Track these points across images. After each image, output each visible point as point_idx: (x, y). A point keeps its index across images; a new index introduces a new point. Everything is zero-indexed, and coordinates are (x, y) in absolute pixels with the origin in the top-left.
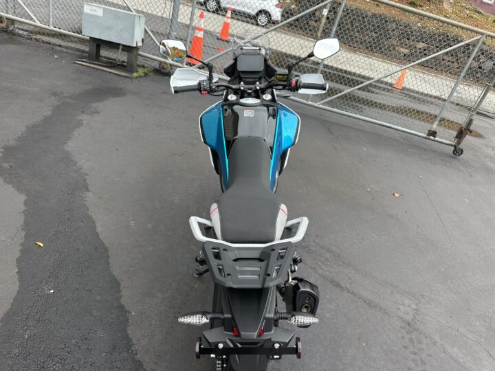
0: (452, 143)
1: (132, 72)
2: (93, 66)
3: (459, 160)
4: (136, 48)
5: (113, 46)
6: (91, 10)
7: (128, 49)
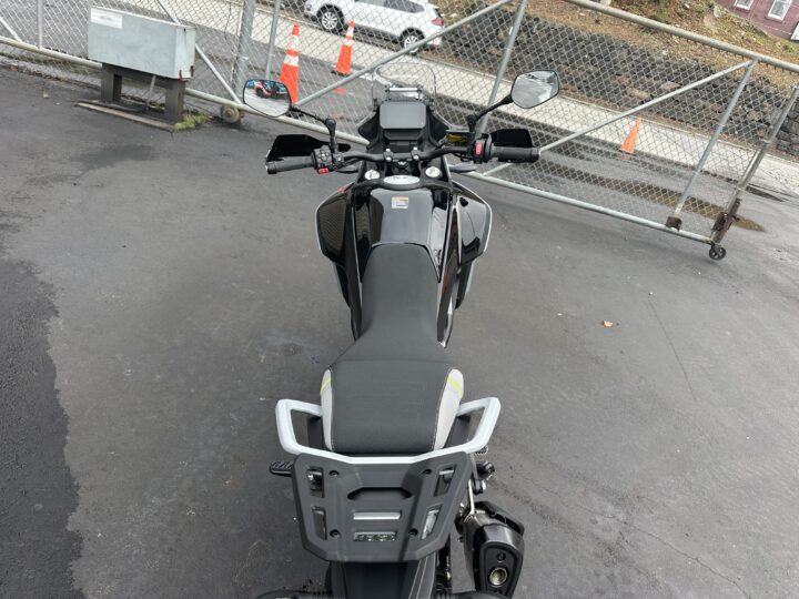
0: (708, 239)
1: (173, 121)
2: (107, 110)
3: (719, 267)
4: (181, 82)
5: (142, 78)
6: (102, 17)
7: (165, 82)
